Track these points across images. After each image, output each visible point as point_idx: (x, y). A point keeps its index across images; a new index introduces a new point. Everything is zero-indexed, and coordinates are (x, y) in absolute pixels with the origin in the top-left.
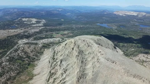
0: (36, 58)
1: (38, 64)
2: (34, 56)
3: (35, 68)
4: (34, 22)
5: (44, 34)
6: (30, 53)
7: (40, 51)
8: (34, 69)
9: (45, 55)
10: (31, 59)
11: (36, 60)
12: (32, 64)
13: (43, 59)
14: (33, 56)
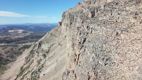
0: (11, 59)
1: (11, 66)
2: (9, 58)
3: (5, 72)
4: (20, 32)
5: (29, 40)
6: (4, 54)
7: (18, 52)
8: (3, 74)
9: (24, 55)
10: (3, 61)
11: (11, 62)
12: (3, 67)
13: (20, 59)
14: (7, 57)
